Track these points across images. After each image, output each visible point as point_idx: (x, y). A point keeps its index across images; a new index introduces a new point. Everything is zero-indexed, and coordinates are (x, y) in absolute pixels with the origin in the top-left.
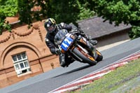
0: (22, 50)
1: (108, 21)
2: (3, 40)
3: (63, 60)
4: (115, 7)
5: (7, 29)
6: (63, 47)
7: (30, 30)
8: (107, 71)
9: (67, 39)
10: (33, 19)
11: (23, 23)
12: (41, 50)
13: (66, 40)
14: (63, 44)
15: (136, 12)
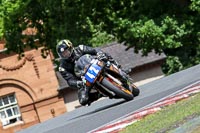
0: (10, 90)
1: (132, 49)
3: (83, 96)
4: (143, 29)
6: (87, 78)
7: (21, 62)
8: (130, 121)
9: (93, 67)
10: (25, 46)
11: (11, 52)
12: (36, 90)
13: (91, 69)
14: (88, 74)
15: (172, 36)
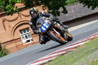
1: (87, 6)
2: (13, 19)
3: (42, 39)
5: (16, 12)
6: (42, 30)
9: (45, 24)
